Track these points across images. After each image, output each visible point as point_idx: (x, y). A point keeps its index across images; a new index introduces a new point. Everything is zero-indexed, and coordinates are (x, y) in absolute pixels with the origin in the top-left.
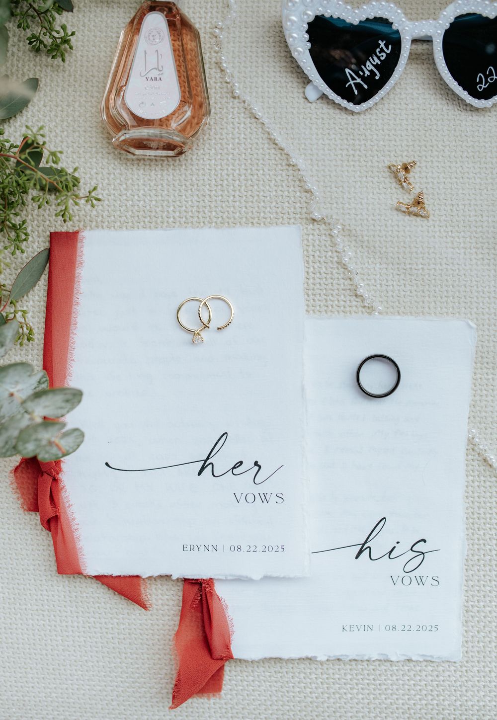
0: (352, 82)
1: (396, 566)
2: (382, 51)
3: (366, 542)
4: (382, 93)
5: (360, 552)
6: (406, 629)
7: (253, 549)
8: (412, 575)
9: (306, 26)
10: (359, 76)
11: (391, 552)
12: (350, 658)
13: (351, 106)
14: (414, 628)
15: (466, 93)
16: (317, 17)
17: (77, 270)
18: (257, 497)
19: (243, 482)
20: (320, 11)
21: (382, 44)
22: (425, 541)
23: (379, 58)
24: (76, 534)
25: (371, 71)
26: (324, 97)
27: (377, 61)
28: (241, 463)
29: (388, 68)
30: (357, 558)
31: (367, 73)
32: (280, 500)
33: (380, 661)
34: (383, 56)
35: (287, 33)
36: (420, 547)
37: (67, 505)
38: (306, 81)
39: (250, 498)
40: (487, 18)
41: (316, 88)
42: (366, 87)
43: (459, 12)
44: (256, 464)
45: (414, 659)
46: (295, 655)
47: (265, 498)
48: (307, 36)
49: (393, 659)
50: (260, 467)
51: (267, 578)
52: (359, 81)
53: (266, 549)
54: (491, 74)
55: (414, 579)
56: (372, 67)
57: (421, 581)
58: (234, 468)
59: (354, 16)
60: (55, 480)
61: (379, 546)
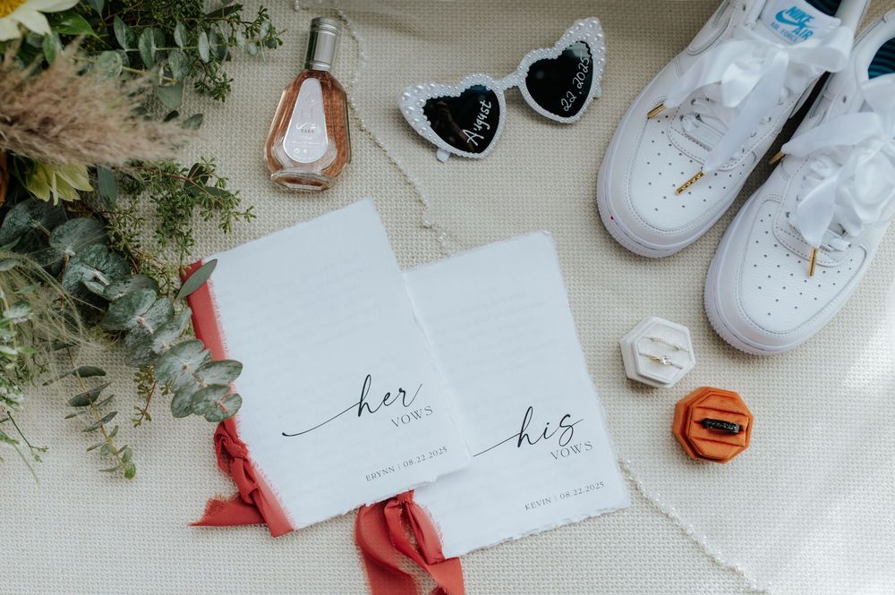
0: (471, 138)
1: (552, 444)
2: (485, 108)
3: (522, 431)
4: (496, 137)
5: (520, 440)
6: (578, 492)
7: (422, 459)
8: (568, 446)
9: (422, 110)
10: (475, 132)
11: (545, 433)
12: (540, 531)
13: (476, 155)
14: (584, 489)
15: (558, 116)
16: (427, 101)
17: (210, 290)
18: (411, 417)
19: (396, 409)
20: (429, 96)
21: (483, 103)
22: (569, 416)
23: (484, 114)
24: (278, 498)
25: (482, 125)
26: (452, 155)
27: (484, 117)
28: (389, 394)
29: (494, 118)
30: (519, 446)
31: (480, 128)
32: (429, 412)
33: (565, 526)
34: (487, 111)
35: (408, 120)
36: (567, 422)
37: (263, 476)
38: (434, 148)
39: (405, 419)
40: (553, 59)
41: (446, 151)
42: (482, 138)
43: (531, 63)
44: (401, 390)
45: (592, 515)
46: (495, 541)
47: (417, 415)
48: (425, 117)
49: (576, 520)
50: (404, 392)
51: (441, 478)
52: (476, 135)
53: (432, 454)
54: (570, 96)
55: (571, 450)
56: (482, 122)
57: (576, 449)
58: (385, 400)
59: (455, 91)
60: (246, 460)
61: (534, 431)
